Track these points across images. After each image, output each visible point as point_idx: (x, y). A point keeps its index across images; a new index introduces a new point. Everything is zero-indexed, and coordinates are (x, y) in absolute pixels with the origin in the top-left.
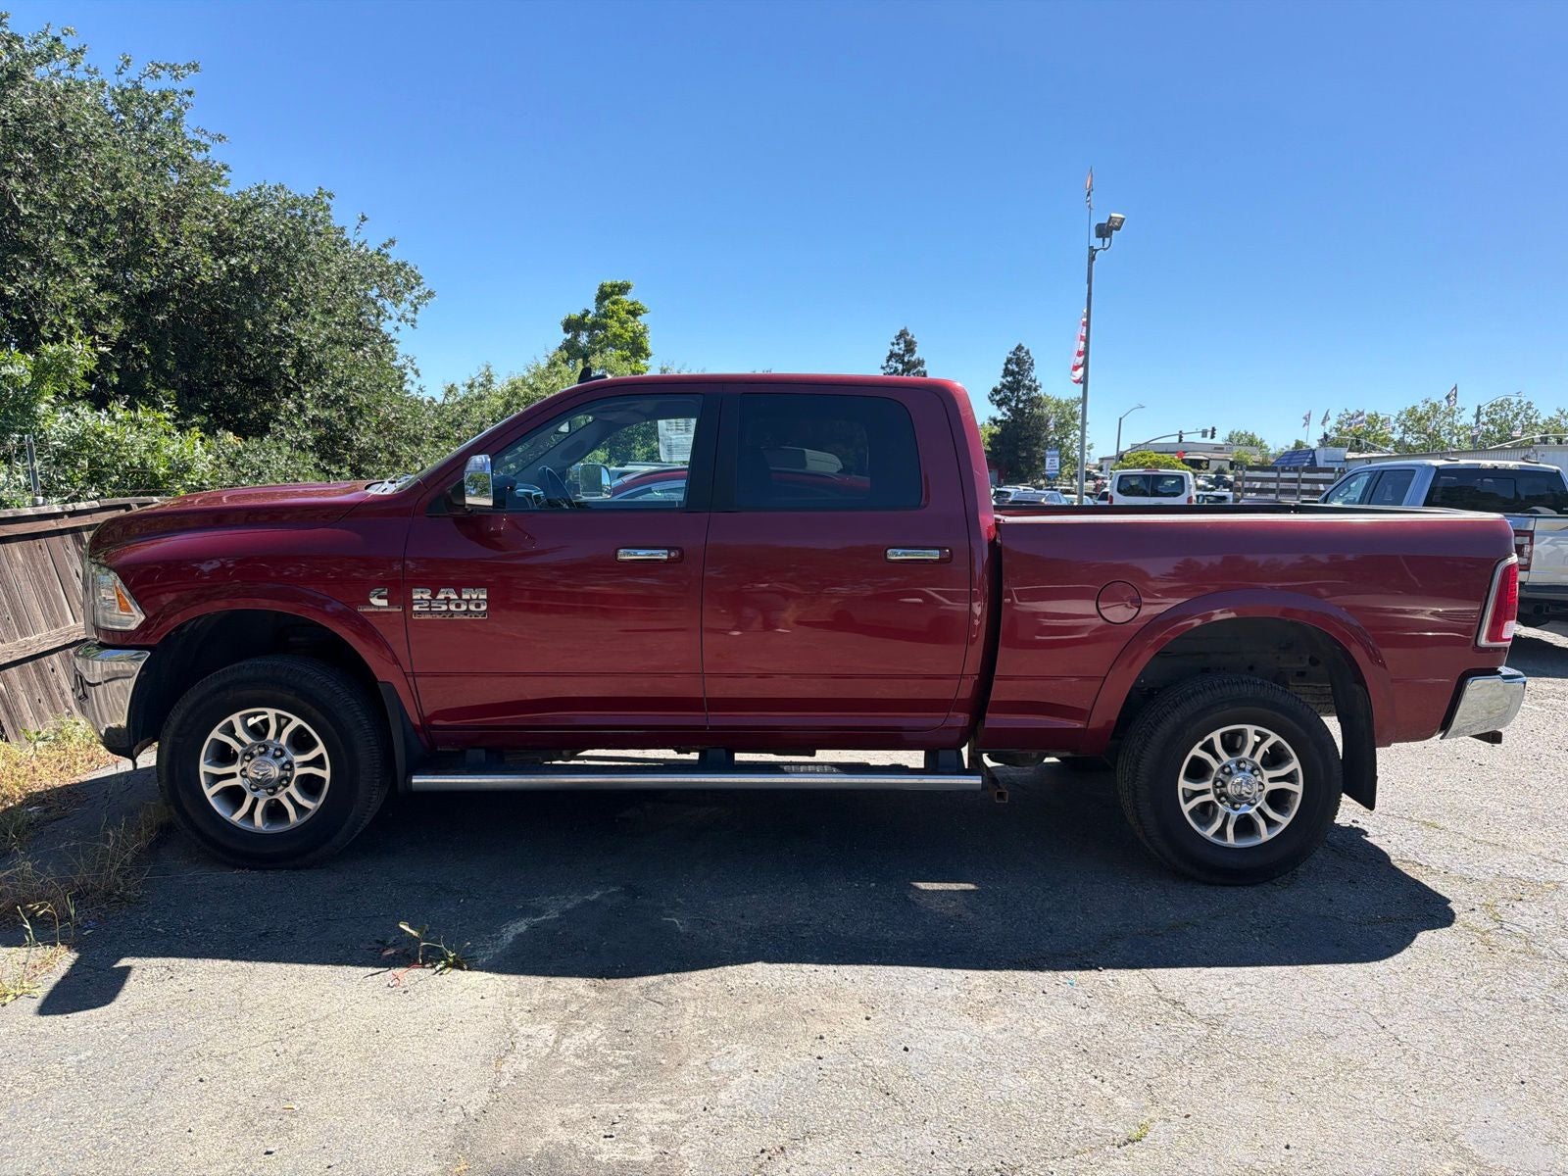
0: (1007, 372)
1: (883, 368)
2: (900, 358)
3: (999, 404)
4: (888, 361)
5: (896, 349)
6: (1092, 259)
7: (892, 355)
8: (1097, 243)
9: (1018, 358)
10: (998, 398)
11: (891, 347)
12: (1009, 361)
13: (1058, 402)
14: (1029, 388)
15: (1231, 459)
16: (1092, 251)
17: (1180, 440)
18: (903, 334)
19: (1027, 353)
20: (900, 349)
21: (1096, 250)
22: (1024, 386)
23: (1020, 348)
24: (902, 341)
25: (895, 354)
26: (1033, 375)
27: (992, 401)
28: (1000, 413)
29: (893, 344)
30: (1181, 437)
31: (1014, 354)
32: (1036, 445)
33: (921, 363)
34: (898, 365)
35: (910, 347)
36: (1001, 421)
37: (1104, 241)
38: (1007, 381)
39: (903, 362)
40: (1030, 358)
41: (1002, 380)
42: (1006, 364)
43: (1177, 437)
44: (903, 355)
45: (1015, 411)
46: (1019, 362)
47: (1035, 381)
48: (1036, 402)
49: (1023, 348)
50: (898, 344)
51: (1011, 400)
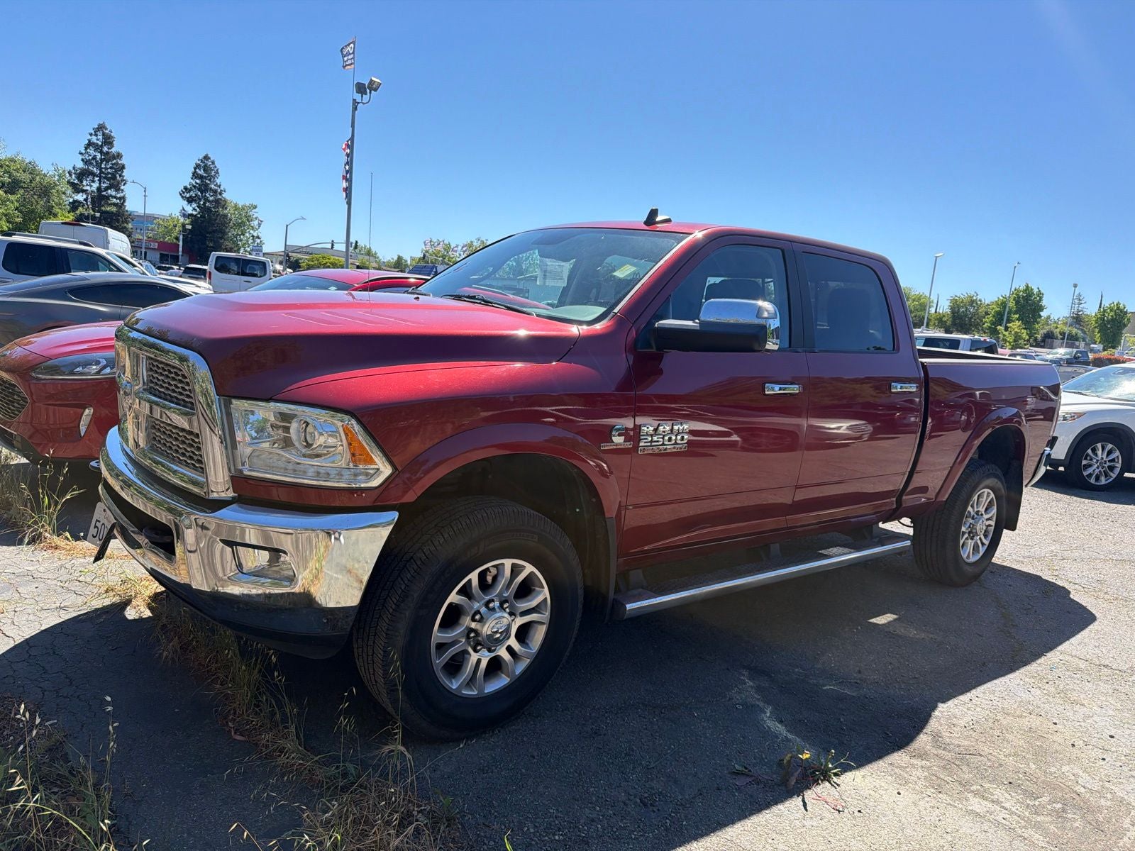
0: (195, 175)
1: (81, 153)
2: (98, 148)
3: (190, 200)
4: (86, 149)
5: (94, 139)
6: (355, 109)
7: (90, 144)
8: (358, 97)
9: (206, 165)
10: (188, 195)
11: (90, 137)
12: (197, 166)
13: (236, 205)
14: (215, 191)
15: (357, 264)
16: (355, 104)
17: (332, 247)
18: (101, 128)
19: (213, 163)
20: (98, 140)
21: (358, 103)
22: (211, 188)
23: (207, 158)
24: (100, 134)
25: (94, 143)
26: (218, 181)
27: (183, 197)
28: (191, 208)
29: (91, 134)
30: (333, 245)
31: (202, 161)
32: (221, 238)
33: (119, 156)
34: (97, 154)
35: (108, 140)
36: (191, 215)
37: (362, 97)
38: (196, 183)
39: (101, 152)
40: (216, 167)
41: (192, 181)
42: (195, 169)
43: (331, 245)
44: (102, 146)
45: (204, 209)
46: (206, 169)
47: (219, 186)
48: (220, 203)
49: (209, 158)
50: (96, 135)
51: (200, 200)
